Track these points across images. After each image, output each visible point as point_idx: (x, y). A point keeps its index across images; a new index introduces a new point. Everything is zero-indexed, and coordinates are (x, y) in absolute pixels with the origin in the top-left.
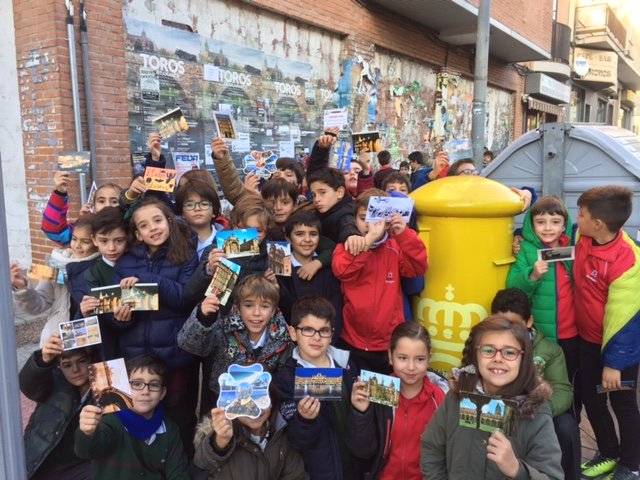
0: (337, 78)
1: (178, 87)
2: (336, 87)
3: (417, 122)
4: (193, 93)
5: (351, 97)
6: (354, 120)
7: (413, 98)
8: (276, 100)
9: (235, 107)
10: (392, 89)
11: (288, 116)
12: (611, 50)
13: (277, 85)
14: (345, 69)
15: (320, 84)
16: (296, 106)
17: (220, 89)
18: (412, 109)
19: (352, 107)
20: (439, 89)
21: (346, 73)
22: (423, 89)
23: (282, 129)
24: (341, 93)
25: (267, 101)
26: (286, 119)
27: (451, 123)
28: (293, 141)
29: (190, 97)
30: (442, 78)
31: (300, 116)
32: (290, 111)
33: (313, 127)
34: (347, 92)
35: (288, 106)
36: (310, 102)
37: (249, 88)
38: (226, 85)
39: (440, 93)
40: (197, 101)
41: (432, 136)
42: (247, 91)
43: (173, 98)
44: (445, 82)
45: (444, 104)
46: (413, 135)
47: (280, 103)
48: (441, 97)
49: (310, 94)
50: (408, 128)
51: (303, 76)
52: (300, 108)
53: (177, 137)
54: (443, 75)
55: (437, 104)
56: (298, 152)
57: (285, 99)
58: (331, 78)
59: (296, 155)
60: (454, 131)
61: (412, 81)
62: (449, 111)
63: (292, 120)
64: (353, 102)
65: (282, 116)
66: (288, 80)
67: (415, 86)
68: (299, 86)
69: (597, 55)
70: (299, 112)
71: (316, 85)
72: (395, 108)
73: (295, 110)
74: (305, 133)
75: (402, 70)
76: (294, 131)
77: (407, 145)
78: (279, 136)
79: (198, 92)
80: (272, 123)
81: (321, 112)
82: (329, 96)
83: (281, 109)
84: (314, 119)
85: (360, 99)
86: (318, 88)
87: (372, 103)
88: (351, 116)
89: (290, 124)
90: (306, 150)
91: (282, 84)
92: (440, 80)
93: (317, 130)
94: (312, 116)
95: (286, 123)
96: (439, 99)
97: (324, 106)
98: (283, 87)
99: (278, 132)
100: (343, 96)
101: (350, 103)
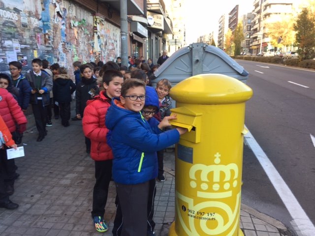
0: (40, 11)
2: (40, 17)
3: (86, 43)
5: (51, 24)
6: (54, 39)
7: (83, 29)
10: (72, 22)
11: (11, 34)
12: (161, 14)
14: (45, 6)
15: (30, 14)
16: (16, 27)
18: (83, 36)
19: (52, 31)
20: (95, 25)
21: (46, 9)
22: (87, 24)
23: (7, 43)
24: (43, 22)
26: (9, 36)
27: (102, 45)
28: (15, 51)
30: (96, 19)
31: (19, 35)
32: (12, 31)
33: (28, 42)
34: (48, 21)
35: (10, 27)
36: (25, 26)
39: (96, 27)
41: (94, 51)
44: (98, 21)
45: (98, 33)
46: (85, 50)
47: (4, 25)
48: (97, 29)
49: (24, 20)
50: (82, 46)
51: (19, 8)
52: (19, 29)
54: (97, 17)
55: (95, 33)
56: (19, 59)
57: (7, 22)
58: (37, 11)
60: (104, 49)
61: (82, 18)
62: (101, 38)
63: (14, 37)
64: (52, 28)
65: (6, 33)
66: (8, 9)
67: (84, 22)
68: (16, 14)
69: (156, 16)
70: (18, 31)
71: (28, 15)
72: (74, 34)
73: (15, 30)
74: (23, 46)
75: (76, 11)
76: (16, 44)
77: (82, 56)
78: (5, 47)
81: (32, 33)
82: (36, 23)
83: (5, 29)
84: (28, 37)
85: (56, 26)
86: (29, 16)
87: (63, 30)
88: (52, 36)
89: (13, 39)
90: (25, 58)
91: (5, 11)
92: (95, 20)
93: (31, 45)
94: (27, 35)
95: (9, 39)
96: (96, 31)
97: (34, 29)
98: (5, 13)
99: (4, 45)
100: (45, 23)
101: (50, 28)
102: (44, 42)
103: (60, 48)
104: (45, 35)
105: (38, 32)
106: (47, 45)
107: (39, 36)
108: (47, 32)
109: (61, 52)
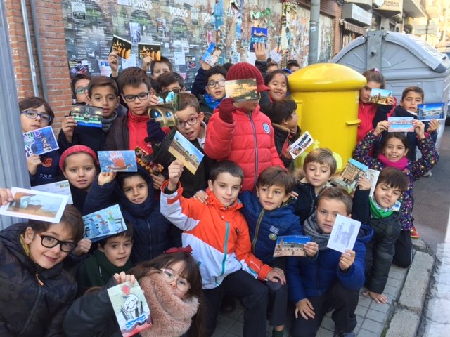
1: (99, 9)
2: (213, 11)
3: (269, 38)
4: (110, 14)
5: (224, 19)
6: (226, 36)
7: (266, 20)
8: (170, 21)
9: (141, 26)
10: (252, 13)
11: (180, 33)
13: (171, 9)
15: (201, 9)
16: (185, 25)
17: (130, 12)
20: (284, 15)
22: (273, 14)
23: (176, 43)
24: (216, 16)
25: (164, 21)
26: (178, 35)
27: (292, 39)
28: (184, 52)
29: (108, 17)
31: (188, 33)
32: (181, 29)
33: (197, 42)
34: (221, 15)
35: (179, 25)
36: (195, 23)
37: (151, 11)
38: (134, 8)
39: (285, 17)
40: (113, 20)
41: (280, 49)
42: (149, 13)
43: (96, 18)
44: (288, 9)
45: (288, 25)
47: (173, 23)
48: (285, 20)
49: (195, 17)
51: (189, 3)
52: (188, 28)
53: (101, 48)
54: (287, 3)
55: (283, 26)
56: (187, 60)
57: (177, 20)
58: (209, 5)
59: (186, 63)
60: (295, 46)
61: (266, 8)
62: (291, 31)
63: (183, 36)
64: (225, 23)
65: (175, 33)
66: (178, 6)
67: (268, 12)
68: (186, 10)
70: (187, 30)
71: (198, 10)
73: (185, 28)
74: (192, 46)
76: (184, 44)
78: (174, 48)
79: (114, 13)
80: (168, 38)
81: (202, 30)
82: (208, 18)
83: (174, 28)
84: (198, 35)
85: (230, 21)
86: (200, 12)
87: (238, 24)
88: (224, 33)
89: (182, 39)
90: (194, 59)
91: (174, 8)
92: (285, 7)
93: (201, 44)
94: (197, 33)
95: (178, 38)
96: (284, 22)
97: (205, 26)
98: (175, 10)
99: (173, 45)
100: (218, 18)
101: (223, 24)
102: (215, 40)
103: (234, 46)
104: (217, 32)
105: (209, 29)
106: (219, 43)
107: (210, 33)
108: (219, 28)
109: (235, 50)
